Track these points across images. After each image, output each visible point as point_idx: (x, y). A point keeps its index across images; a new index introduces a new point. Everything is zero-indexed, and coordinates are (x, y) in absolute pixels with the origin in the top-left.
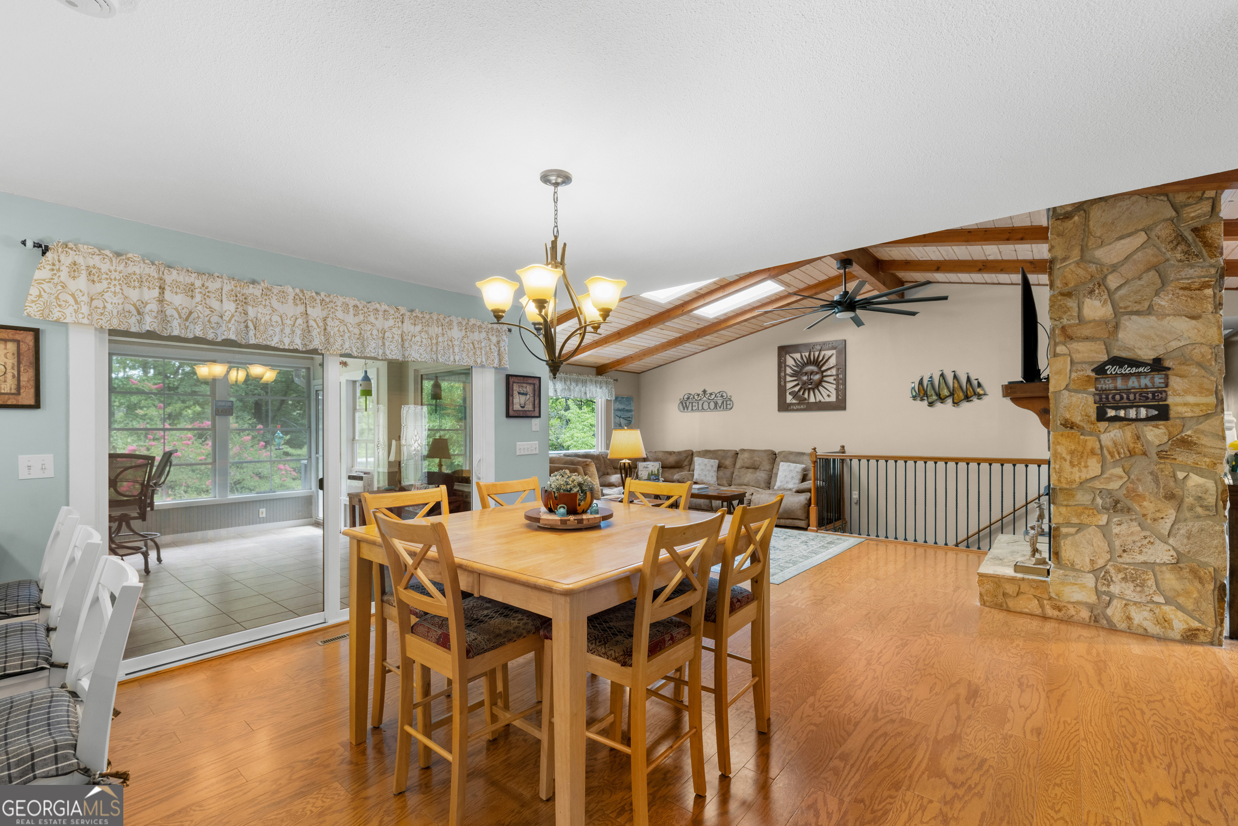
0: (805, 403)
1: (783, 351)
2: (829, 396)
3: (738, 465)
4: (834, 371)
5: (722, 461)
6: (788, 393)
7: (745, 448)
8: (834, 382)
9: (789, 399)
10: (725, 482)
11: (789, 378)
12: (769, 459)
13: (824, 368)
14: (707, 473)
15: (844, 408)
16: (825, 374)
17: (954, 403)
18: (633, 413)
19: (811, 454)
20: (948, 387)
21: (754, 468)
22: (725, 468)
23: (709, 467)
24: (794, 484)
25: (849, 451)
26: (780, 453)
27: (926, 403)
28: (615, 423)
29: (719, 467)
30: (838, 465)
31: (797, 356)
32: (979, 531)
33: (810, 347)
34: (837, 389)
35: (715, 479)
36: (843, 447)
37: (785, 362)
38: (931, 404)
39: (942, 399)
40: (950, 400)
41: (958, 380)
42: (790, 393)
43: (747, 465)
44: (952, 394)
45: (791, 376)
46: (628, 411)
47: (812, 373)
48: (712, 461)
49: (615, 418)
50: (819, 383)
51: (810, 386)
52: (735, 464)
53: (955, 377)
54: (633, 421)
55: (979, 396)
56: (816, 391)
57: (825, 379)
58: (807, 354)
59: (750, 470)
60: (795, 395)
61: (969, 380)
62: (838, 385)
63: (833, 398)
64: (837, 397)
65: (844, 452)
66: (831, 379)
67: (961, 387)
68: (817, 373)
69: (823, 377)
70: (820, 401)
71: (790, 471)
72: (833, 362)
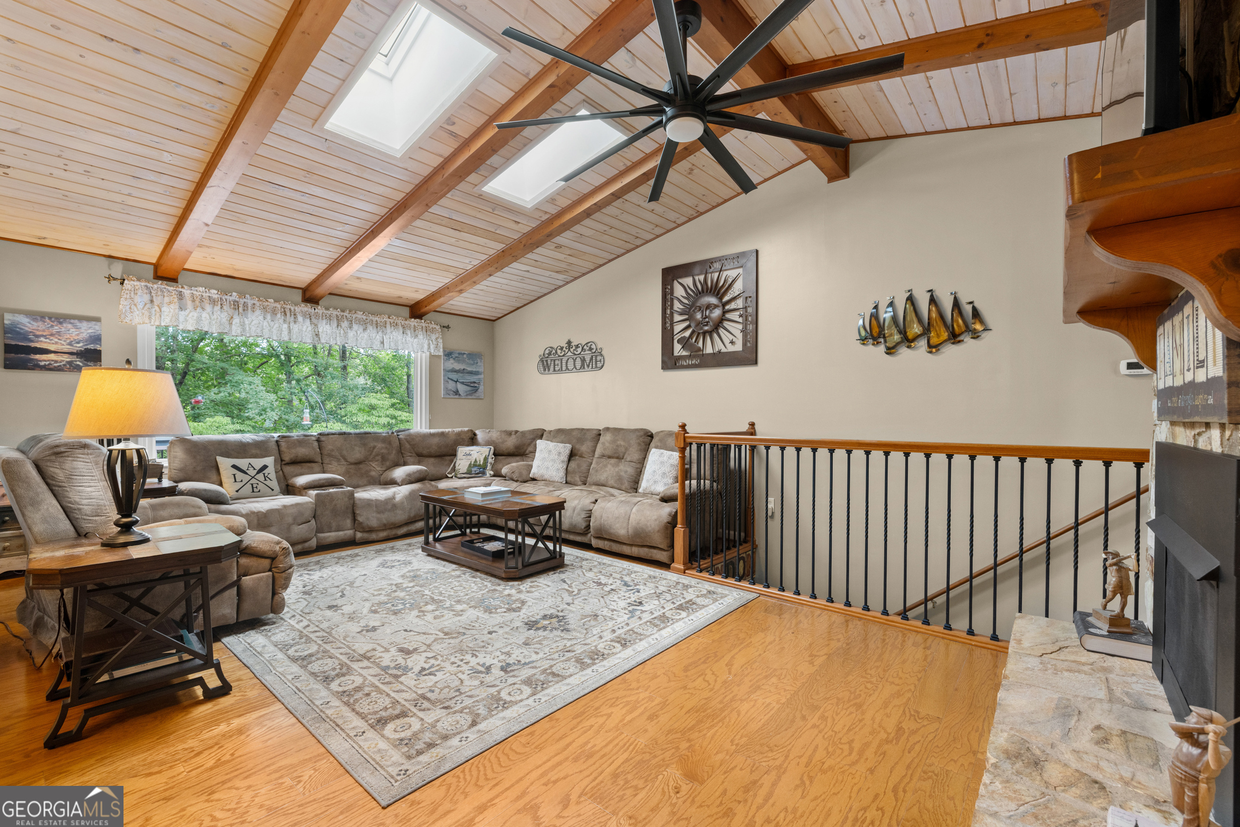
0: (698, 356)
1: (671, 275)
2: (732, 342)
3: (597, 455)
4: (739, 303)
5: (577, 447)
6: (675, 341)
7: (611, 426)
8: (740, 320)
9: (678, 349)
10: (577, 479)
11: (677, 318)
12: (639, 444)
13: (726, 299)
14: (550, 464)
15: (755, 362)
16: (727, 307)
17: (930, 346)
18: (482, 376)
19: (677, 435)
20: (920, 321)
21: (618, 458)
22: (581, 456)
23: (554, 456)
24: (665, 484)
25: (763, 432)
26: (658, 433)
27: (882, 348)
28: (446, 389)
29: (572, 455)
30: (745, 453)
31: (688, 281)
32: (972, 577)
33: (706, 265)
34: (744, 331)
35: (562, 473)
36: (752, 425)
37: (672, 293)
38: (890, 351)
39: (908, 340)
40: (923, 343)
41: (937, 305)
42: (678, 341)
43: (608, 453)
44: (927, 330)
45: (681, 314)
46: (471, 373)
47: (709, 306)
48: (561, 445)
49: (446, 382)
50: (719, 324)
51: (706, 328)
52: (594, 451)
53: (933, 301)
54: (481, 388)
55: (976, 335)
56: (715, 335)
57: (728, 316)
58: (702, 277)
59: (613, 461)
60: (685, 343)
61: (956, 304)
62: (745, 324)
63: (738, 347)
64: (744, 344)
65: (753, 433)
66: (734, 316)
67: (942, 316)
68: (716, 306)
69: (724, 313)
70: (719, 352)
71: (662, 463)
72: (738, 287)
